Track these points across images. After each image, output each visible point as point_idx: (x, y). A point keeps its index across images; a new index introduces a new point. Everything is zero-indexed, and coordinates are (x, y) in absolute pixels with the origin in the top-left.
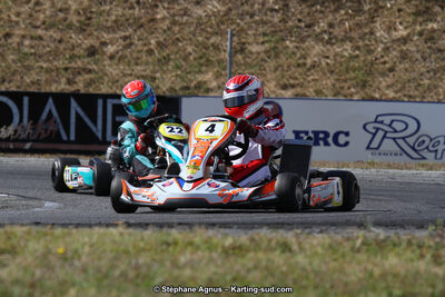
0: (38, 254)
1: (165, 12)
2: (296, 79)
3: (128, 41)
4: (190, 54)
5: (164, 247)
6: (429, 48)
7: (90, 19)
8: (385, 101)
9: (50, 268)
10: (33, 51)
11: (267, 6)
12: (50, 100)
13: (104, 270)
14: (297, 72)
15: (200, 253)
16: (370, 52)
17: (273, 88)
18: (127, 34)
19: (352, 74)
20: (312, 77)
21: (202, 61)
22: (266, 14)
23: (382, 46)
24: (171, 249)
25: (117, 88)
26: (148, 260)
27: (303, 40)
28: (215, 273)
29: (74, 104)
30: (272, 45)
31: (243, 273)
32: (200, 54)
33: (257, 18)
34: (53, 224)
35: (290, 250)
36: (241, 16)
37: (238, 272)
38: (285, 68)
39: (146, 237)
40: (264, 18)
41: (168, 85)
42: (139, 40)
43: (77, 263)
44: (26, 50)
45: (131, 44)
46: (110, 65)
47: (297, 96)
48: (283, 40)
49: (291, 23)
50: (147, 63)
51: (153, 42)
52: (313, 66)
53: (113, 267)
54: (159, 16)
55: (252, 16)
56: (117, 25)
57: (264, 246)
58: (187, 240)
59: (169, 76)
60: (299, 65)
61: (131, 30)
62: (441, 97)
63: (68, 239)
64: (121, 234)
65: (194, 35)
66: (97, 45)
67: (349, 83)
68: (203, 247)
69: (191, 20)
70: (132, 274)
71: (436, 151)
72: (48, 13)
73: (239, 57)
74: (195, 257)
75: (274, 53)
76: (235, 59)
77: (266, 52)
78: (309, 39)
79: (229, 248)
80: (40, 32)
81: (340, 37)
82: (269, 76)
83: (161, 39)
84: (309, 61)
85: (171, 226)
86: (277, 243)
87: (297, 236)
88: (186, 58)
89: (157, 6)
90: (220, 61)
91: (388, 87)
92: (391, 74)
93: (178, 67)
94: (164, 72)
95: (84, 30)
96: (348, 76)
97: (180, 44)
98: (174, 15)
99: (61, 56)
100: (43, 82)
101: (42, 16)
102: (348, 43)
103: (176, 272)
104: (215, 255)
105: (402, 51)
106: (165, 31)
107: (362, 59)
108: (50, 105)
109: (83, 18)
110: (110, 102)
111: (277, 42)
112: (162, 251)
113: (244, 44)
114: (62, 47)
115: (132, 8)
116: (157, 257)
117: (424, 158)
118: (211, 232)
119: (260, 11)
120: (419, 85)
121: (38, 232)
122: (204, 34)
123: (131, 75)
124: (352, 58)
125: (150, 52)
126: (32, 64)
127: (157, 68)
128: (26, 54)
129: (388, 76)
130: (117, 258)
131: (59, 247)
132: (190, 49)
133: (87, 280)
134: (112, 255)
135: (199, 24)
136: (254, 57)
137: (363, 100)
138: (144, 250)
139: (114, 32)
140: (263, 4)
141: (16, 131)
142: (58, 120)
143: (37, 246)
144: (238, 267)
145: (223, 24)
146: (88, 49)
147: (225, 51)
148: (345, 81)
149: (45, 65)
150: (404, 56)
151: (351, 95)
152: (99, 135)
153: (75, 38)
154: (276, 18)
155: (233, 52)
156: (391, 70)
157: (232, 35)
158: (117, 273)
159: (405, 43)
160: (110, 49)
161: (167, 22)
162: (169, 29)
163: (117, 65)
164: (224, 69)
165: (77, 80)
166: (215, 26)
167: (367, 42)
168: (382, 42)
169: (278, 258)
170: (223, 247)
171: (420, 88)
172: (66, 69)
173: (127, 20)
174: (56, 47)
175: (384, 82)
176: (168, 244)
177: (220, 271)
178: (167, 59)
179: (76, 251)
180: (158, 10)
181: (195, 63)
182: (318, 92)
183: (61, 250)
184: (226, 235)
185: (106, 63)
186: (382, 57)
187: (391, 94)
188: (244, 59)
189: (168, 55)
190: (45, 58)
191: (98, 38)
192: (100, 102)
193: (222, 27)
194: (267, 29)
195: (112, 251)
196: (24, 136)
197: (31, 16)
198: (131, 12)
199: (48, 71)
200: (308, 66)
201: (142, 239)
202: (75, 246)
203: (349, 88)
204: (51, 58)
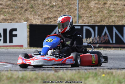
10: (114, 9)
12: (106, 28)
29: (115, 30)
44: (112, 9)
108: (106, 30)
128: (111, 11)
141: (93, 40)
142: (109, 35)
190: (118, 12)
192: (124, 28)
196: (96, 42)
204: (121, 12)
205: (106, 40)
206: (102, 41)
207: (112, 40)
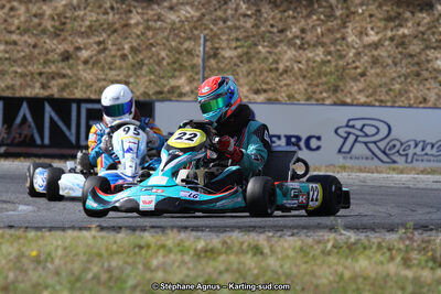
0: (12, 257)
1: (139, 18)
2: (267, 83)
3: (102, 47)
4: (163, 59)
5: (137, 250)
6: (401, 53)
7: (64, 24)
8: (357, 105)
9: (24, 271)
10: (7, 56)
11: (240, 11)
12: (25, 105)
13: (77, 273)
14: (269, 77)
15: (172, 256)
16: (342, 57)
17: (245, 93)
18: (101, 39)
19: (324, 79)
20: (284, 82)
21: (175, 66)
22: (239, 20)
23: (354, 51)
24: (143, 252)
25: (91, 92)
26: (121, 263)
27: (275, 46)
28: (187, 276)
29: (48, 110)
30: (245, 50)
31: (215, 276)
32: (173, 59)
33: (229, 23)
34: (27, 228)
35: (262, 253)
36: (215, 22)
37: (210, 274)
38: (258, 73)
39: (119, 241)
40: (238, 24)
41: (142, 90)
42: (113, 45)
43: (49, 265)
45: (105, 49)
46: (84, 70)
47: (269, 101)
48: (256, 45)
49: (263, 29)
50: (121, 68)
51: (127, 47)
52: (285, 71)
53: (85, 270)
54: (132, 22)
55: (225, 21)
56: (91, 30)
57: (235, 249)
58: (159, 243)
59: (143, 80)
60: (271, 70)
61: (105, 35)
62: (412, 102)
63: (41, 242)
64: (94, 237)
65: (168, 40)
66: (71, 49)
67: (321, 88)
68: (176, 250)
69: (165, 25)
70: (104, 277)
71: (407, 155)
72: (22, 18)
73: (213, 62)
74: (167, 259)
75: (247, 57)
76: (209, 64)
77: (239, 57)
78: (282, 45)
79: (201, 251)
80: (14, 37)
81: (312, 43)
82: (242, 81)
83: (135, 44)
84: (281, 67)
85: (143, 229)
86: (249, 245)
87: (269, 239)
88: (159, 63)
89: (130, 11)
90: (193, 66)
91: (360, 91)
92: (362, 79)
93: (151, 72)
94: (138, 77)
95: (59, 35)
96: (320, 81)
97: (154, 49)
98: (148, 20)
99: (35, 61)
100: (17, 87)
101: (16, 22)
102: (320, 48)
103: (148, 275)
104: (187, 258)
105: (373, 56)
106: (138, 36)
107: (333, 64)
108: (25, 110)
109: (57, 24)
110: (84, 107)
111: (250, 47)
112: (135, 254)
113: (217, 49)
114: (36, 51)
115: (106, 13)
116: (130, 260)
117: (394, 162)
118: (183, 235)
119: (233, 16)
120: (390, 90)
121: (11, 236)
122: (178, 39)
123: (104, 80)
124: (324, 63)
125: (124, 57)
126: (6, 68)
127: (131, 73)
129: (359, 80)
130: (89, 261)
131: (32, 250)
132: (163, 54)
133: (61, 284)
134: (84, 259)
135: (172, 29)
136: (226, 62)
137: (335, 104)
138: (117, 253)
139: (88, 37)
140: (236, 10)
142: (33, 125)
143: (11, 249)
144: (209, 270)
145: (196, 29)
146: (62, 54)
147: (198, 56)
148: (317, 86)
149: (19, 70)
150: (375, 61)
151: (323, 99)
152: (73, 139)
153: (49, 43)
154: (249, 23)
155: (207, 57)
156: (363, 75)
157: (206, 41)
158: (90, 276)
159: (376, 49)
160: (85, 54)
161: (141, 27)
162: (143, 34)
163: (91, 69)
164: (197, 73)
165: (51, 84)
166: (188, 32)
167: (339, 47)
168: (353, 47)
169: (250, 261)
170: (195, 250)
171: (391, 93)
172: (40, 74)
173: (101, 25)
174: (31, 52)
175: (355, 87)
176: (141, 247)
177: (192, 274)
178: (141, 64)
179: (49, 254)
180: (132, 15)
181: (169, 68)
182: (290, 97)
183: (34, 253)
184: (199, 238)
185: (80, 68)
186: (354, 62)
187: (362, 99)
188: (217, 63)
189: (142, 60)
190: (19, 63)
191: (72, 43)
192: (74, 107)
193: (196, 32)
194: (240, 34)
195: (84, 254)
197: (5, 21)
198: (105, 17)
199: (23, 76)
200: (280, 70)
201: (115, 242)
202: (48, 249)
203: (321, 93)
204: (25, 63)
205: (26, 136)
206: (14, 138)
207: (42, 137)
